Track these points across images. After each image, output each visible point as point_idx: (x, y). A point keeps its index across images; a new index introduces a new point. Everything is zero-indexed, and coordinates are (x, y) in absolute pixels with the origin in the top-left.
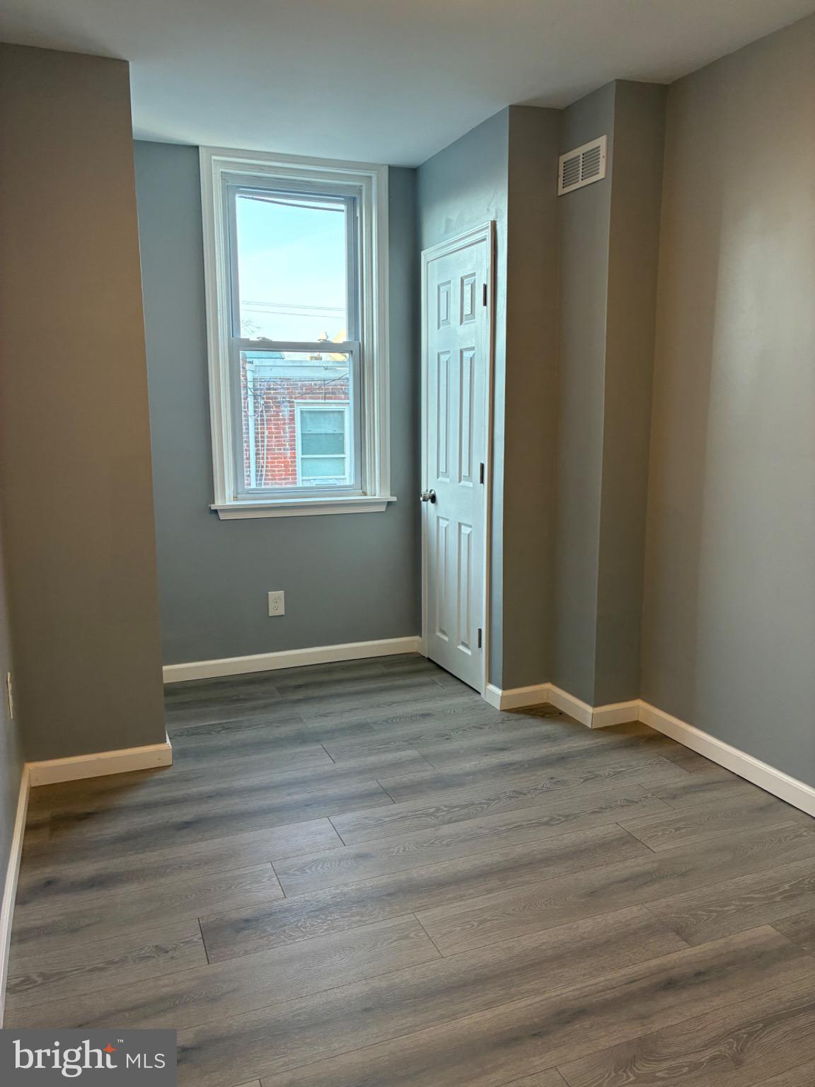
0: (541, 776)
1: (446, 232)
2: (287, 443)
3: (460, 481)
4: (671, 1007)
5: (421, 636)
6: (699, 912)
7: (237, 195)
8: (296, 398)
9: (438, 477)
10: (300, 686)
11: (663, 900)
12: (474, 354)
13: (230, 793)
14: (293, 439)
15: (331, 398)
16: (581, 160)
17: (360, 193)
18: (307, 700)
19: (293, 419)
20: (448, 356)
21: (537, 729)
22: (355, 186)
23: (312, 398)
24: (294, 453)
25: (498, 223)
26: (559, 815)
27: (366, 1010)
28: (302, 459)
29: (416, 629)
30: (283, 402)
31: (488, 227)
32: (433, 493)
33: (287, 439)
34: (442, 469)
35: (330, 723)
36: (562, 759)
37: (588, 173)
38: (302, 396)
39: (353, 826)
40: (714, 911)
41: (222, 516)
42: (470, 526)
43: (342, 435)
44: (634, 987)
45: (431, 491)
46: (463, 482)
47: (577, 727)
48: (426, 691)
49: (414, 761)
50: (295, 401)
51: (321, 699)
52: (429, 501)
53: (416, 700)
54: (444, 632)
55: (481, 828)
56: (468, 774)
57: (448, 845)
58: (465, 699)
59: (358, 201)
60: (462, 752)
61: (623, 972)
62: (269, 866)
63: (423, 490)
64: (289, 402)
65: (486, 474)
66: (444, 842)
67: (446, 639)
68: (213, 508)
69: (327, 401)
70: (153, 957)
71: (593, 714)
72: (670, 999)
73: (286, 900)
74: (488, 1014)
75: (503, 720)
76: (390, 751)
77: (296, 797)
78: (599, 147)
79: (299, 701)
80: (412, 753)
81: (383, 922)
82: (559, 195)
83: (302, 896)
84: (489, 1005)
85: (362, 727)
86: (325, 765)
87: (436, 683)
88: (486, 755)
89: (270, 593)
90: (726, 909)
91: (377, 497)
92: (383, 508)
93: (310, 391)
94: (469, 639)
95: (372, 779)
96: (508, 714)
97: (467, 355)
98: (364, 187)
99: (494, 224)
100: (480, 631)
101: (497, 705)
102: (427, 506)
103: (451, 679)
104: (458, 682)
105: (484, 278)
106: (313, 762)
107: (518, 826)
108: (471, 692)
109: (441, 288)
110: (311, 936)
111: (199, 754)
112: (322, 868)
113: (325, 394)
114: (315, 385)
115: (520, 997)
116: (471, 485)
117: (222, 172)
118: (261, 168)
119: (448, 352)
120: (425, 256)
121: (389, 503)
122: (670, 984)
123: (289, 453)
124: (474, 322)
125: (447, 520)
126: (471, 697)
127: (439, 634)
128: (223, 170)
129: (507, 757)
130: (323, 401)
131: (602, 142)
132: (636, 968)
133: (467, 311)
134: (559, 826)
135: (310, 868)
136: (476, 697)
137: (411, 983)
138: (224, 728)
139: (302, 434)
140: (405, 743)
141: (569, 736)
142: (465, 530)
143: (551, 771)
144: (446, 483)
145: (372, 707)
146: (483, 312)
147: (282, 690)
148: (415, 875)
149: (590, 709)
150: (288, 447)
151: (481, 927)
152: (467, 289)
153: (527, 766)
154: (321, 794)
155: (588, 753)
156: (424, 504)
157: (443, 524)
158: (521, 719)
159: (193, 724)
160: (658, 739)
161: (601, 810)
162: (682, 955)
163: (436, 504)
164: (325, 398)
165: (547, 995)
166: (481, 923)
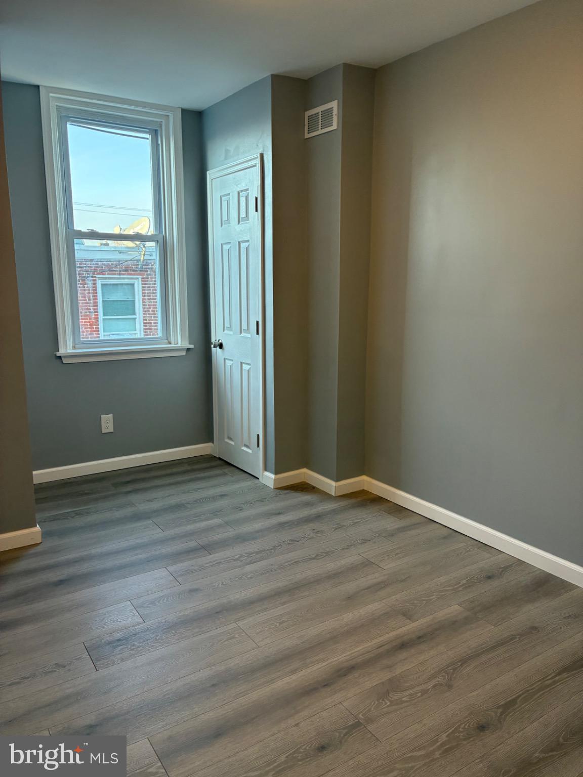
0: (307, 529)
1: (226, 158)
2: (91, 308)
3: (241, 333)
4: (406, 659)
5: (213, 443)
6: (415, 602)
7: (68, 123)
8: (98, 274)
9: (224, 331)
10: (128, 482)
11: (393, 597)
12: (249, 245)
13: (90, 558)
14: (96, 305)
15: (123, 274)
16: (320, 116)
17: (161, 126)
18: (136, 491)
19: (96, 290)
20: (229, 246)
21: (300, 499)
22: (157, 122)
23: (108, 274)
24: (97, 315)
25: (264, 155)
26: (322, 553)
27: (213, 685)
28: (103, 319)
29: (209, 438)
30: (88, 277)
31: (257, 157)
32: (220, 342)
33: (92, 304)
34: (227, 325)
35: (155, 505)
36: (318, 517)
37: (326, 125)
38: (102, 272)
39: (184, 571)
40: (424, 600)
41: (65, 361)
42: (249, 364)
43: (134, 301)
44: (381, 650)
45: (219, 341)
46: (243, 334)
47: (326, 496)
48: (221, 480)
49: (219, 526)
50: (97, 276)
51: (145, 490)
52: (218, 348)
53: (214, 486)
54: (230, 439)
55: (272, 565)
56: (258, 532)
57: (251, 578)
58: (249, 483)
59: (159, 133)
60: (252, 517)
61: (374, 642)
62: (129, 603)
63: (213, 340)
64: (92, 277)
65: (260, 328)
66: (249, 577)
67: (233, 443)
68: (58, 355)
69: (122, 276)
70: (55, 671)
71: (336, 486)
72: (403, 655)
73: (145, 624)
74: (294, 677)
75: (276, 494)
76: (202, 521)
77: (140, 556)
78: (333, 108)
79: (130, 492)
80: (216, 521)
81: (216, 630)
82: (305, 137)
83: (156, 620)
84: (293, 672)
85: (179, 507)
86: (157, 533)
87: (227, 474)
88: (269, 518)
89: (102, 416)
90: (431, 598)
91: (179, 345)
92: (184, 353)
93: (110, 268)
94: (250, 443)
95: (192, 540)
96: (280, 491)
97: (243, 245)
98: (164, 122)
99: (262, 156)
100: (258, 436)
101: (271, 485)
102: (216, 351)
103: (237, 470)
104: (242, 472)
105: (255, 192)
106: (149, 532)
107: (295, 562)
108: (252, 478)
109: (223, 198)
110: (167, 645)
111: (62, 533)
112: (167, 601)
113: (120, 271)
114: (112, 264)
115: (312, 664)
116: (249, 336)
117: (57, 106)
118: (87, 104)
119: (229, 243)
120: (210, 175)
121: (188, 350)
122: (403, 645)
123: (93, 315)
124: (249, 223)
125: (232, 360)
126: (253, 481)
127: (227, 440)
128: (58, 104)
129: (282, 519)
130: (118, 276)
131: (334, 105)
132: (382, 639)
133: (243, 215)
134: (323, 559)
135: (159, 602)
136: (257, 481)
137: (241, 665)
138: (77, 514)
139: (103, 301)
140: (212, 515)
141: (321, 502)
142: (245, 367)
143: (312, 525)
144: (231, 335)
145: (184, 493)
146: (255, 217)
147: (116, 485)
148: (232, 599)
149: (333, 483)
150: (92, 310)
151: (281, 626)
152: (243, 200)
153: (296, 523)
154: (158, 552)
155: (334, 512)
156: (213, 350)
157: (229, 363)
158: (288, 493)
159: (54, 513)
160: (378, 500)
161: (348, 547)
162: (408, 628)
163: (223, 349)
164: (120, 274)
165: (329, 661)
166: (280, 624)
